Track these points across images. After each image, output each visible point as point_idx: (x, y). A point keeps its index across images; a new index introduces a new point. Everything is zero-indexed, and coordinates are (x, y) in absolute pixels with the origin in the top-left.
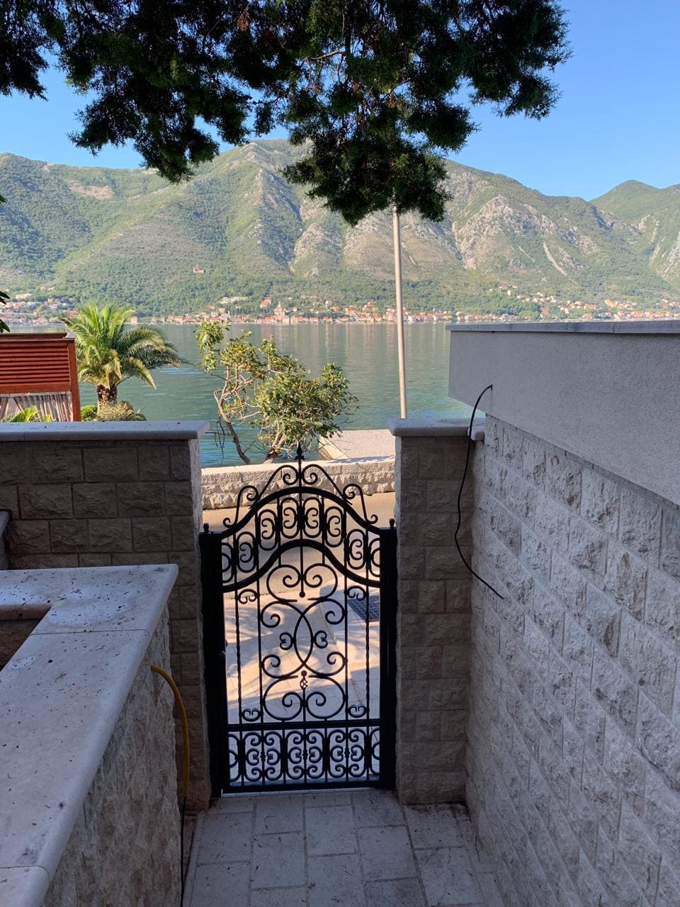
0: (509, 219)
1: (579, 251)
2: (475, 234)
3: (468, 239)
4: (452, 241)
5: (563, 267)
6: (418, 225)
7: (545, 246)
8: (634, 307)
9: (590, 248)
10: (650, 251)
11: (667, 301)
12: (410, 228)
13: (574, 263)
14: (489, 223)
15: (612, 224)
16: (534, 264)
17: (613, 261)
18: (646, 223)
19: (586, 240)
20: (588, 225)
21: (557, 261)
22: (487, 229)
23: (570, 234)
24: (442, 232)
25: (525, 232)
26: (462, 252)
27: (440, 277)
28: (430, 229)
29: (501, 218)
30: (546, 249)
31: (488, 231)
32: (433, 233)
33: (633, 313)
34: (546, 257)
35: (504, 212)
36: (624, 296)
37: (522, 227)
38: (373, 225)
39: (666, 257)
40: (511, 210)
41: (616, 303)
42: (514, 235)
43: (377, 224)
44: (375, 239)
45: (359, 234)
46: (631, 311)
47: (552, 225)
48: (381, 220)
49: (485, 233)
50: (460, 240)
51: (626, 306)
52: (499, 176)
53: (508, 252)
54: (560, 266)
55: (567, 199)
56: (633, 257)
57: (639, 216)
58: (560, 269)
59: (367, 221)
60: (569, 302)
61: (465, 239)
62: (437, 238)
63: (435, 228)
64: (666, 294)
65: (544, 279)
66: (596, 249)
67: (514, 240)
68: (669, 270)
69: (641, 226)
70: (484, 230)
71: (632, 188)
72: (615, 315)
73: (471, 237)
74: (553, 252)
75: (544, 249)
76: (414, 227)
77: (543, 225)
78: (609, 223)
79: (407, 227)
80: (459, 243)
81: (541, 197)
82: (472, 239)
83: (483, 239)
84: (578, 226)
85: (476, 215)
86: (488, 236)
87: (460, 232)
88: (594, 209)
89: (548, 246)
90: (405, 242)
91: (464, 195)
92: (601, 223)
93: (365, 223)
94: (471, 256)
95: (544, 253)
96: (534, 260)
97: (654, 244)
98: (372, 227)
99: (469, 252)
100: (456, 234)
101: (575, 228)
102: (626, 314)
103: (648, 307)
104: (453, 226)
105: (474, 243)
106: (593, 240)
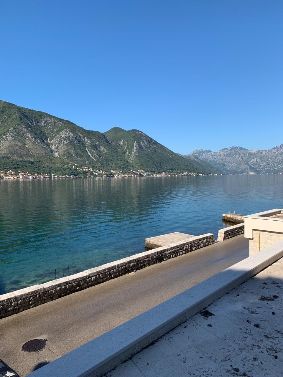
0: (72, 138)
1: (100, 151)
2: (58, 143)
3: (55, 144)
4: (48, 145)
5: (94, 157)
6: (33, 138)
7: (87, 149)
8: (121, 173)
9: (104, 151)
10: (125, 152)
11: (132, 171)
12: (29, 139)
13: (98, 156)
14: (64, 139)
15: (111, 142)
16: (83, 156)
17: (113, 156)
18: (123, 142)
19: (102, 148)
20: (103, 142)
21: (92, 155)
22: (63, 141)
23: (96, 145)
24: (44, 142)
25: (78, 143)
26: (53, 150)
27: (44, 160)
28: (38, 140)
29: (69, 137)
30: (87, 150)
31: (63, 142)
32: (40, 142)
33: (121, 175)
34: (87, 153)
35: (70, 135)
36: (117, 169)
37: (77, 141)
38: (12, 137)
39: (130, 155)
40: (72, 134)
41: (115, 171)
42: (74, 144)
43: (13, 136)
44: (13, 143)
45: (5, 140)
46: (120, 174)
47: (89, 141)
48: (15, 135)
49: (62, 143)
50: (52, 145)
51: (118, 172)
52: (67, 121)
53: (72, 151)
54: (93, 157)
55: (93, 132)
56: (119, 155)
57: (120, 140)
58: (93, 158)
59: (9, 135)
60: (97, 171)
61: (54, 145)
62: (41, 144)
63: (40, 140)
64: (132, 168)
65: (87, 162)
66: (106, 151)
67: (74, 146)
68: (132, 160)
69: (121, 143)
70: (62, 142)
71: (117, 130)
72: (115, 176)
73: (56, 144)
74: (90, 152)
75: (86, 150)
76: (31, 139)
77: (86, 141)
78: (110, 142)
79: (28, 138)
80: (52, 146)
81: (84, 130)
82: (57, 145)
83: (62, 145)
84: (99, 142)
85: (58, 136)
86: (63, 144)
87: (52, 141)
88: (104, 136)
89: (88, 149)
90: (27, 145)
91: (52, 127)
92: (107, 142)
93: (8, 136)
94: (57, 152)
95: (87, 152)
96: (83, 154)
97: (126, 150)
98: (11, 138)
99: (56, 150)
100: (50, 143)
101: (98, 143)
102: (119, 176)
103: (126, 173)
104: (49, 139)
105: (58, 147)
106: (105, 148)
